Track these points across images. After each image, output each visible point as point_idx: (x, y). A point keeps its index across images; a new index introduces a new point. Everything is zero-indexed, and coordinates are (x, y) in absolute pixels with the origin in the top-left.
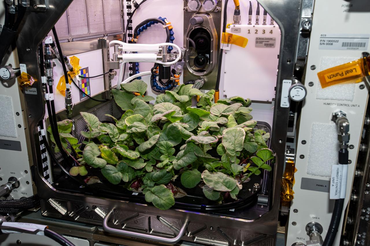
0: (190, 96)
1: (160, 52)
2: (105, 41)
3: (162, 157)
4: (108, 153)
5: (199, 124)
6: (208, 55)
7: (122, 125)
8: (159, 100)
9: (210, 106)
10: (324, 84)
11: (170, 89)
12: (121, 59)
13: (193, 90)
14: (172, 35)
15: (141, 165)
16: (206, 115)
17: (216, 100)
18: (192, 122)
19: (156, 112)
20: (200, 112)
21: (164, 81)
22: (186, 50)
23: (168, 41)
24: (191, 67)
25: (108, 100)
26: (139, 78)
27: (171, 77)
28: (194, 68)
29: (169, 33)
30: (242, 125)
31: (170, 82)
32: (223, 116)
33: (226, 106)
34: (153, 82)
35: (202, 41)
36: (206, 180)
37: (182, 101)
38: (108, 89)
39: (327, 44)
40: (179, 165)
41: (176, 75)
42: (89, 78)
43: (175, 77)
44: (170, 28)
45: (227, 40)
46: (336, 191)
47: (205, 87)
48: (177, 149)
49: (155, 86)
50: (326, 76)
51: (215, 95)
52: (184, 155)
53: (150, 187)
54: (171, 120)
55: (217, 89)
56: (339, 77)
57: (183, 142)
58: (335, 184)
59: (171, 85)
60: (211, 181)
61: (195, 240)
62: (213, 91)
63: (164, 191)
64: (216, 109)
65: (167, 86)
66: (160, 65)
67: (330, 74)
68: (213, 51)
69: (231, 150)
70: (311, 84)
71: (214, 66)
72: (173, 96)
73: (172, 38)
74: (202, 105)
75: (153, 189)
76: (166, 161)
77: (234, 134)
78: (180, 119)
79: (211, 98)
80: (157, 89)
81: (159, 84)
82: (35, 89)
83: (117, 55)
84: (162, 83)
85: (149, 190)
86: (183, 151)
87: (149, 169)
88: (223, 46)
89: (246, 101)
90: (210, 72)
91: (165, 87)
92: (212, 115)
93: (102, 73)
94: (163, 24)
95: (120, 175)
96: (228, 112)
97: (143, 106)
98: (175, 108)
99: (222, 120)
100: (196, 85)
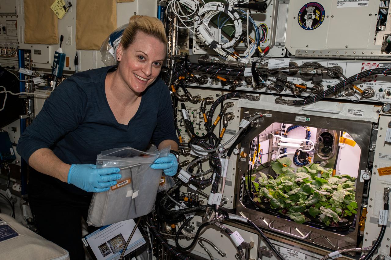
0: (317, 171)
1: (302, 144)
2: (272, 135)
3: (300, 199)
4: (273, 193)
5: (321, 187)
6: (331, 147)
7: (278, 181)
8: (299, 171)
9: (329, 178)
10: (381, 174)
11: (305, 165)
12: (280, 145)
13: (319, 167)
14: (310, 134)
15: (289, 201)
16: (326, 183)
17: (333, 175)
18: (317, 185)
19: (297, 177)
20: (322, 180)
21: (302, 160)
22: (317, 144)
23: (306, 138)
24: (319, 153)
25: (268, 167)
26: (286, 156)
27: (307, 158)
28: (321, 154)
29: (308, 133)
30: (345, 190)
31: (305, 161)
32: (335, 184)
33: (338, 179)
34: (295, 159)
35: (328, 139)
36: (322, 210)
37: (312, 173)
38: (269, 161)
39: (382, 157)
40: (309, 203)
41: (310, 157)
42: (262, 154)
43: (308, 158)
44: (309, 130)
45: (343, 141)
46: (382, 221)
47: (327, 166)
48: (308, 197)
49: (296, 162)
50: (381, 171)
51: (333, 172)
52: (312, 199)
53: (293, 213)
54: (305, 182)
55: (335, 168)
56: (387, 172)
57: (312, 194)
58: (381, 218)
59: (306, 162)
60: (324, 211)
61: (313, 243)
62: (332, 169)
63: (300, 215)
64: (332, 180)
65: (303, 163)
66: (301, 151)
67: (383, 170)
68: (334, 146)
69: (337, 201)
70: (375, 173)
71: (334, 155)
72: (307, 169)
73: (309, 136)
74: (324, 177)
75: (294, 214)
76: (302, 201)
77: (340, 193)
78: (311, 182)
79: (330, 173)
80: (297, 163)
81: (298, 161)
82: (246, 159)
83: (277, 144)
84: (300, 160)
85: (292, 214)
86: (311, 197)
87: (293, 204)
88: (340, 144)
89: (353, 178)
90: (331, 158)
91: (301, 163)
92: (329, 183)
93: (268, 153)
94: (305, 128)
95: (279, 203)
96: (339, 182)
97: (291, 173)
98: (308, 176)
99: (334, 186)
100: (321, 164)
